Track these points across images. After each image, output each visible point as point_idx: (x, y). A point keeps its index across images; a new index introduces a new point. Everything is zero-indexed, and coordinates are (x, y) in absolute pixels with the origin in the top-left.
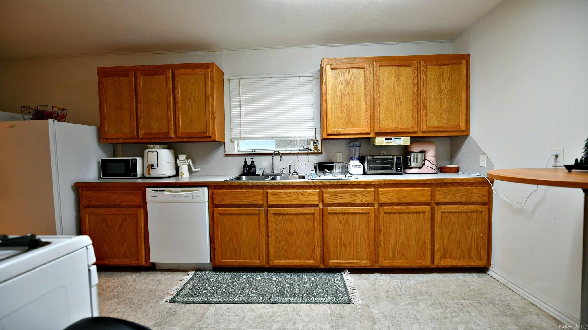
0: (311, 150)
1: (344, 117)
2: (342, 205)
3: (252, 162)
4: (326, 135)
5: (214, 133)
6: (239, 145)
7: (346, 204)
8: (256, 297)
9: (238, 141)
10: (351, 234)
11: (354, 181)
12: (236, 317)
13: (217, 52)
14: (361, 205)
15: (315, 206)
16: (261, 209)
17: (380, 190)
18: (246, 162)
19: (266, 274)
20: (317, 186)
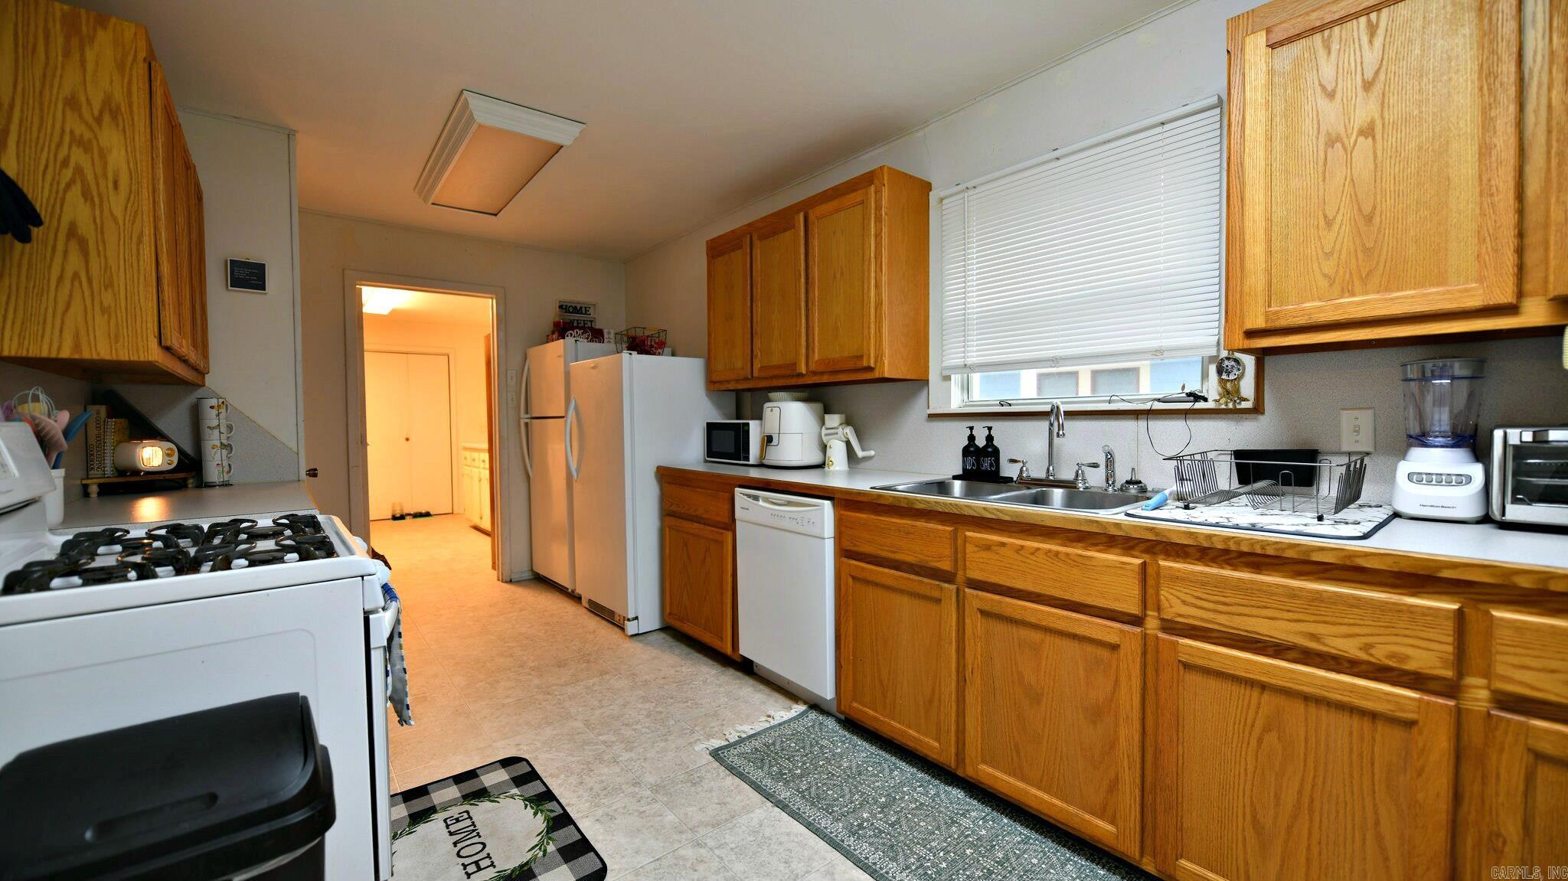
0: (1206, 400)
1: (1337, 248)
2: (1255, 646)
3: (990, 438)
4: (1241, 336)
5: (879, 357)
6: (966, 387)
7: (1277, 645)
8: (871, 844)
9: (966, 375)
10: (1300, 793)
11: (1322, 549)
12: (782, 866)
13: (917, 131)
14: (1364, 667)
15: (1126, 618)
16: (946, 585)
17: (1501, 619)
18: (972, 438)
19: (957, 793)
20: (1137, 544)
